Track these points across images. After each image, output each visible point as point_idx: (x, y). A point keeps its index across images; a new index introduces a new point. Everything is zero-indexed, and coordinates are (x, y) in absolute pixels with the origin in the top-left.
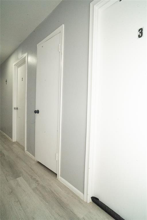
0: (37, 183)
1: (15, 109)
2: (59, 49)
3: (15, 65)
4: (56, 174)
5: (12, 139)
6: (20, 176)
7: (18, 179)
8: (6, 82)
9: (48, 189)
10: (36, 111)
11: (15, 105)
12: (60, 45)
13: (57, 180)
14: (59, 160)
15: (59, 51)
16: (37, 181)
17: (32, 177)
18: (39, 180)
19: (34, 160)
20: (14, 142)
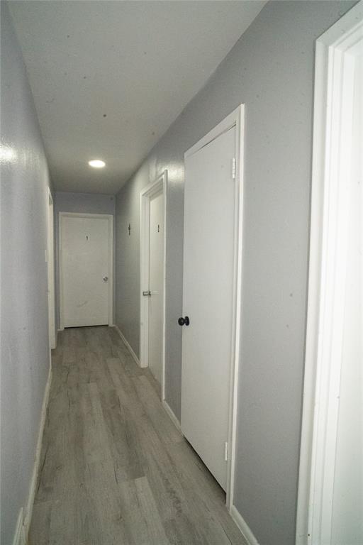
0: (177, 508)
1: (144, 295)
2: (234, 172)
3: (143, 195)
4: (225, 494)
6: (144, 475)
7: (138, 481)
8: (129, 229)
9: (200, 535)
10: (182, 318)
11: (144, 287)
12: (234, 160)
13: (226, 510)
14: (231, 461)
15: (234, 177)
16: (179, 502)
17: (167, 483)
18: (183, 498)
19: (179, 432)
20: (143, 369)
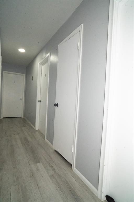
0: (54, 171)
1: (38, 101)
2: (78, 47)
3: (39, 64)
4: (72, 165)
5: (35, 127)
6: (40, 162)
7: (38, 164)
8: (33, 78)
9: (64, 178)
10: (56, 104)
11: (38, 98)
12: (78, 43)
13: (72, 170)
14: (74, 152)
15: (78, 49)
16: (54, 169)
17: (49, 164)
18: (56, 168)
19: (52, 149)
20: (36, 130)
